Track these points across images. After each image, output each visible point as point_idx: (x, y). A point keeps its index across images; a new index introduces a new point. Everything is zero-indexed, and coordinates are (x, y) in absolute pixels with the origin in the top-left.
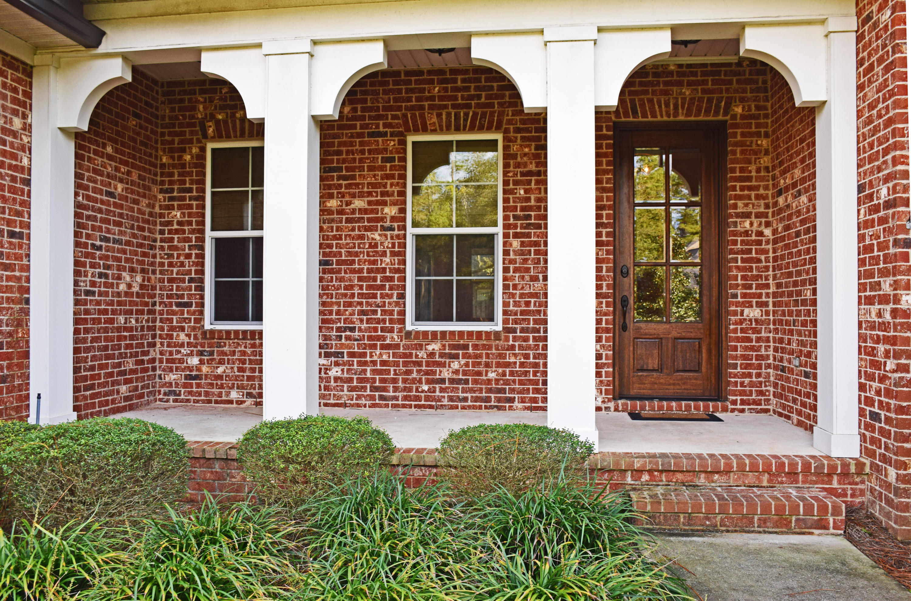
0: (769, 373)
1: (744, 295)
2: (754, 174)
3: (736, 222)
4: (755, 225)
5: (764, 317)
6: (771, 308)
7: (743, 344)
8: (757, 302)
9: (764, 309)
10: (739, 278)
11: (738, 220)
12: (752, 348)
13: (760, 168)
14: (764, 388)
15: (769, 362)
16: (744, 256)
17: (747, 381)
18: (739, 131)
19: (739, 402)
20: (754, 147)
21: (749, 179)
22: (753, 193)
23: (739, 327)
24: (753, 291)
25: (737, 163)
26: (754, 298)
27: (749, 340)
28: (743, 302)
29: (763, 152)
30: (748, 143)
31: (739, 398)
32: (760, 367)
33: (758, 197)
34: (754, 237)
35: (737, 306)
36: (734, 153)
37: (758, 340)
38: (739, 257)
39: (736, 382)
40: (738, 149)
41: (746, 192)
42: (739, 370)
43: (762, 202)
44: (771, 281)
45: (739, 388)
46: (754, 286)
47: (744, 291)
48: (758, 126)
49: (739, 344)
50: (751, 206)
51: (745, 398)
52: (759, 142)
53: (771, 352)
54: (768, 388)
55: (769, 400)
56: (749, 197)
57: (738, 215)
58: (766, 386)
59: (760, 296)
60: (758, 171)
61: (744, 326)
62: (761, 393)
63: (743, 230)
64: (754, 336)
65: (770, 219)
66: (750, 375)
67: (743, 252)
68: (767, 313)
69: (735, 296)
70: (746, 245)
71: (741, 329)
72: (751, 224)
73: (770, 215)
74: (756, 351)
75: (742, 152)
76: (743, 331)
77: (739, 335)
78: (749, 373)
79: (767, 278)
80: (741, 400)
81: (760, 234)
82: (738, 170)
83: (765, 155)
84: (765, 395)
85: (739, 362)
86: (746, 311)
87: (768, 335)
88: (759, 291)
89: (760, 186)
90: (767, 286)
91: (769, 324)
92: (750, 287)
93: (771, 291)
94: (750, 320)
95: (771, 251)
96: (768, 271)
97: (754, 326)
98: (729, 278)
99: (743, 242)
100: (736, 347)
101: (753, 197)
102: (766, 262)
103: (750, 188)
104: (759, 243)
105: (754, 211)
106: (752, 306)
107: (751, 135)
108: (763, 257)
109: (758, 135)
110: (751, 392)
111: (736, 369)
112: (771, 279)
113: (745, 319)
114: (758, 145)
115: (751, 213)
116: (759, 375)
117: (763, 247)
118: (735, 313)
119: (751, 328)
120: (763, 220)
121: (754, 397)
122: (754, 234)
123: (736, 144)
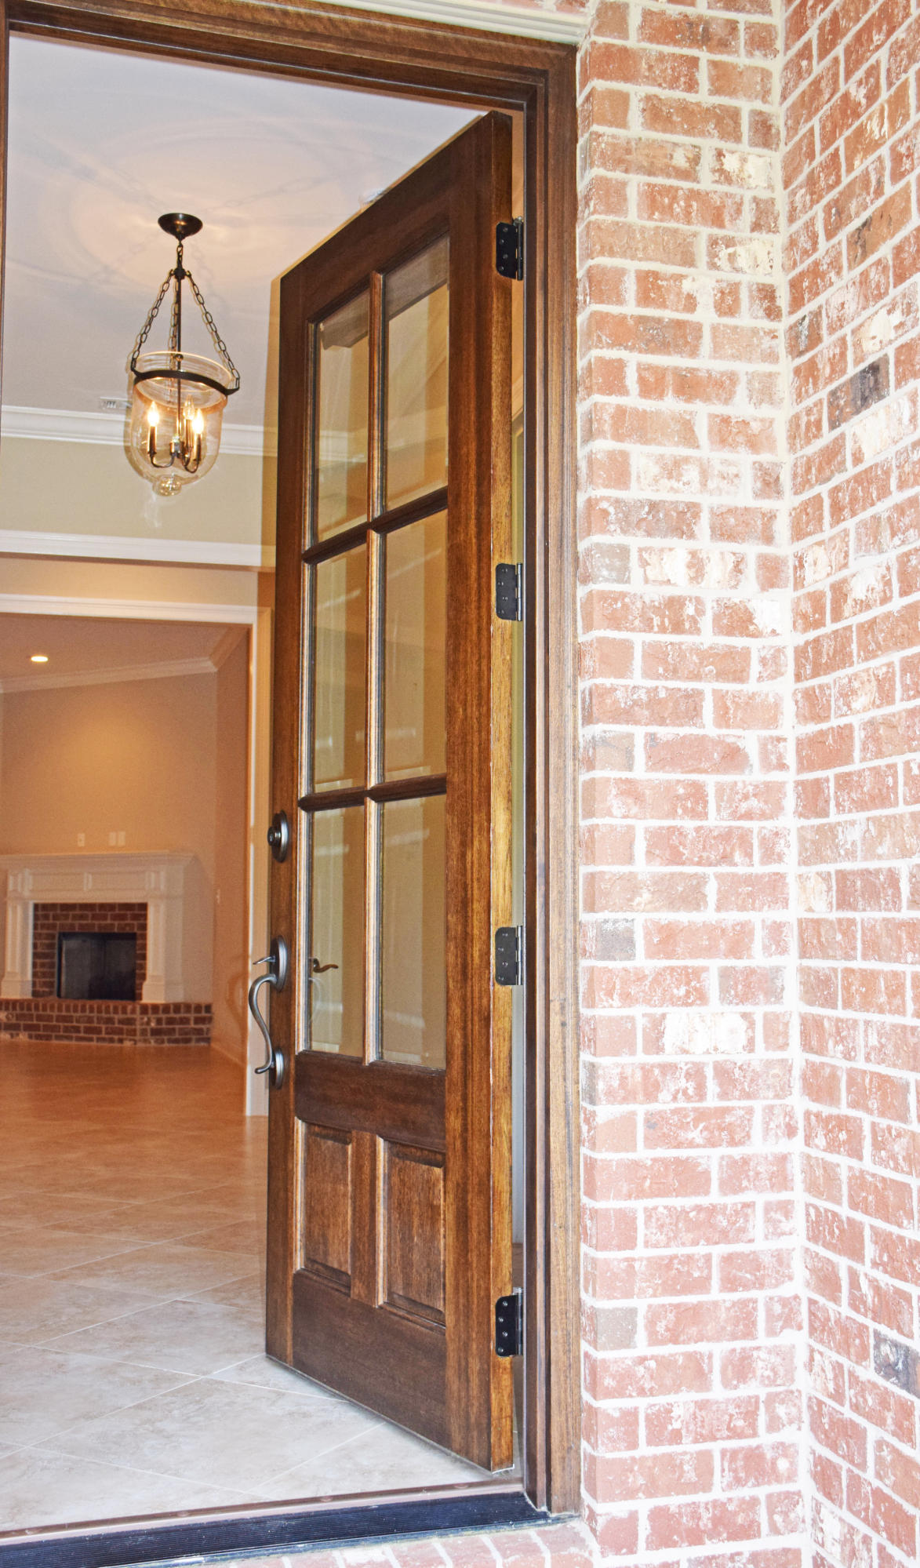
0: (787, 1355)
1: (666, 940)
2: (705, 315)
3: (624, 552)
4: (716, 571)
5: (762, 1053)
6: (793, 1004)
7: (660, 1202)
8: (725, 974)
9: (759, 1011)
10: (640, 847)
11: (635, 541)
12: (706, 1224)
13: (734, 288)
14: (765, 1439)
15: (787, 1290)
16: (665, 732)
17: (682, 1402)
18: (637, 92)
19: (644, 1528)
20: (706, 181)
21: (682, 337)
22: (702, 412)
23: (641, 1110)
24: (709, 915)
25: (629, 252)
26: (710, 951)
27: (690, 1178)
28: (659, 975)
29: (748, 216)
30: (680, 160)
31: (643, 1506)
32: (744, 1321)
33: (726, 431)
34: (708, 637)
35: (627, 999)
36: (614, 197)
37: (737, 1174)
38: (639, 732)
39: (629, 1418)
40: (636, 184)
41: (670, 404)
42: (642, 1345)
43: (744, 460)
44: (790, 866)
45: (644, 1450)
46: (711, 890)
47: (666, 916)
48: (724, 79)
49: (639, 1205)
50: (692, 473)
51: (674, 1502)
52: (731, 163)
53: (796, 1239)
54: (787, 1435)
55: (793, 1498)
56: (687, 434)
57: (629, 518)
58: (774, 1425)
59: (739, 942)
60: (727, 302)
61: (664, 1103)
62: (755, 1465)
63: (655, 594)
64: (712, 1159)
65: (784, 547)
66: (696, 1372)
67: (658, 709)
68: (775, 1033)
69: (618, 943)
70: (674, 672)
71: (651, 1123)
72: (697, 566)
73: (782, 527)
74: (724, 1237)
75: (654, 200)
76: (659, 1129)
77: (644, 1154)
78: (694, 1359)
79: (770, 854)
80: (657, 1515)
81: (738, 620)
82: (630, 287)
83: (756, 227)
84: (774, 1475)
85: (641, 1304)
86: (678, 1021)
87: (784, 1146)
88: (732, 917)
89: (733, 378)
90: (773, 889)
91: (783, 1090)
92: (693, 897)
93: (791, 915)
94: (696, 1074)
95: (789, 709)
96: (777, 810)
97: (712, 1101)
98: (588, 846)
99: (656, 656)
100: (627, 1221)
101: (702, 430)
102: (767, 765)
103: (689, 386)
104: (732, 666)
105: (707, 502)
106: (702, 998)
107: (692, 118)
108: (750, 741)
109: (726, 123)
110: (704, 1462)
111: (627, 1341)
112: (792, 854)
113: (668, 1069)
114: (724, 176)
115: (694, 509)
116: (740, 1368)
117: (751, 686)
118: (623, 1041)
119: (701, 1115)
120: (752, 550)
121: (717, 1493)
122: (706, 622)
123: (620, 157)
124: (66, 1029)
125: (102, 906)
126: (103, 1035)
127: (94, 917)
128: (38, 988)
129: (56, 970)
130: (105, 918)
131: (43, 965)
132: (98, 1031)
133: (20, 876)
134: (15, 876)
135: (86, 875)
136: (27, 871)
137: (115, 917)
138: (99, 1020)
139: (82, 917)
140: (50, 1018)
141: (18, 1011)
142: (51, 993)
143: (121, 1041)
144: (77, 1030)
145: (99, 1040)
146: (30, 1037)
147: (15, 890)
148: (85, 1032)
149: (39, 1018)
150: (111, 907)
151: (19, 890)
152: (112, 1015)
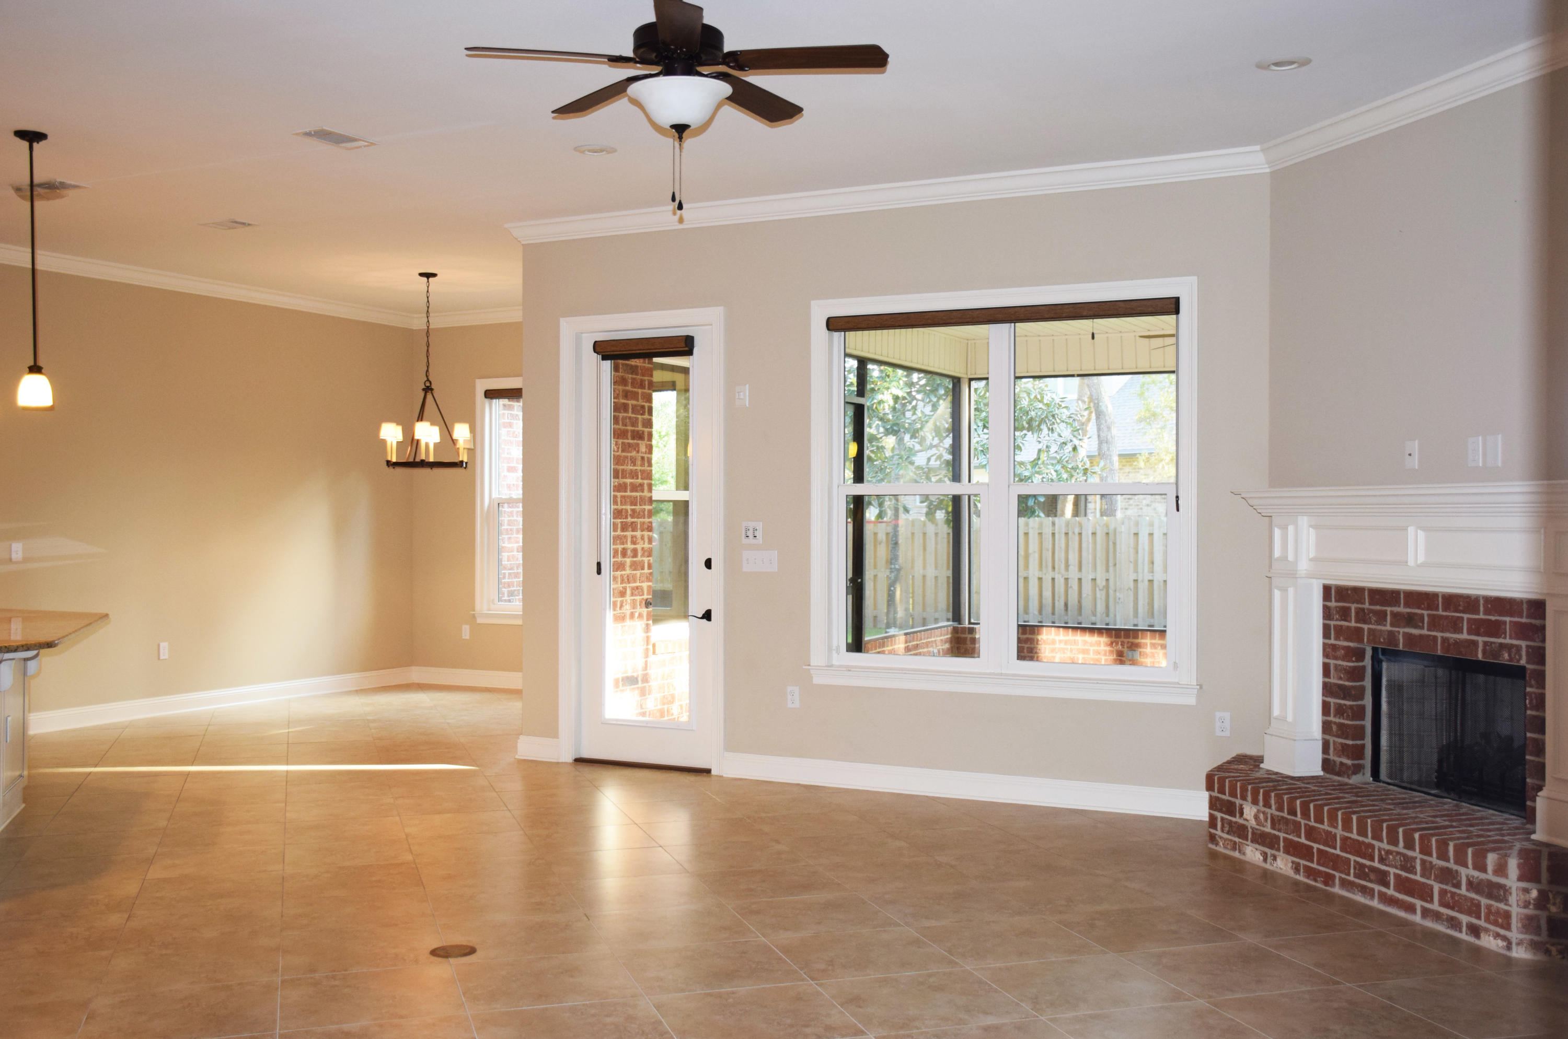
124: (1362, 872)
125: (1452, 601)
126: (1435, 906)
127: (1435, 623)
128: (1332, 757)
129: (1368, 723)
130: (1455, 626)
131: (1340, 711)
132: (1425, 893)
133: (1291, 528)
134: (1284, 528)
135: (1411, 530)
136: (1304, 521)
137: (1477, 627)
138: (1427, 869)
139: (1410, 620)
140: (1329, 839)
141: (1273, 811)
142: (1358, 769)
143: (1475, 931)
144: (1382, 879)
145: (1426, 913)
146: (1297, 869)
147: (1284, 558)
148: (1398, 889)
149: (1311, 833)
150: (1468, 603)
151: (1291, 557)
152: (1452, 865)
